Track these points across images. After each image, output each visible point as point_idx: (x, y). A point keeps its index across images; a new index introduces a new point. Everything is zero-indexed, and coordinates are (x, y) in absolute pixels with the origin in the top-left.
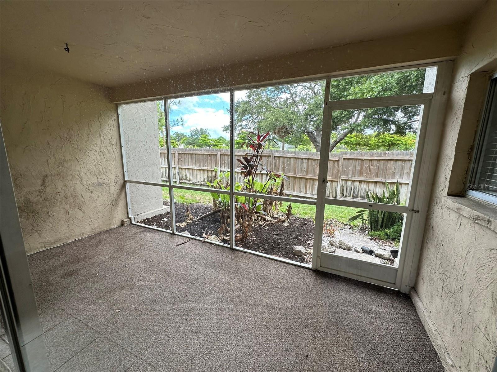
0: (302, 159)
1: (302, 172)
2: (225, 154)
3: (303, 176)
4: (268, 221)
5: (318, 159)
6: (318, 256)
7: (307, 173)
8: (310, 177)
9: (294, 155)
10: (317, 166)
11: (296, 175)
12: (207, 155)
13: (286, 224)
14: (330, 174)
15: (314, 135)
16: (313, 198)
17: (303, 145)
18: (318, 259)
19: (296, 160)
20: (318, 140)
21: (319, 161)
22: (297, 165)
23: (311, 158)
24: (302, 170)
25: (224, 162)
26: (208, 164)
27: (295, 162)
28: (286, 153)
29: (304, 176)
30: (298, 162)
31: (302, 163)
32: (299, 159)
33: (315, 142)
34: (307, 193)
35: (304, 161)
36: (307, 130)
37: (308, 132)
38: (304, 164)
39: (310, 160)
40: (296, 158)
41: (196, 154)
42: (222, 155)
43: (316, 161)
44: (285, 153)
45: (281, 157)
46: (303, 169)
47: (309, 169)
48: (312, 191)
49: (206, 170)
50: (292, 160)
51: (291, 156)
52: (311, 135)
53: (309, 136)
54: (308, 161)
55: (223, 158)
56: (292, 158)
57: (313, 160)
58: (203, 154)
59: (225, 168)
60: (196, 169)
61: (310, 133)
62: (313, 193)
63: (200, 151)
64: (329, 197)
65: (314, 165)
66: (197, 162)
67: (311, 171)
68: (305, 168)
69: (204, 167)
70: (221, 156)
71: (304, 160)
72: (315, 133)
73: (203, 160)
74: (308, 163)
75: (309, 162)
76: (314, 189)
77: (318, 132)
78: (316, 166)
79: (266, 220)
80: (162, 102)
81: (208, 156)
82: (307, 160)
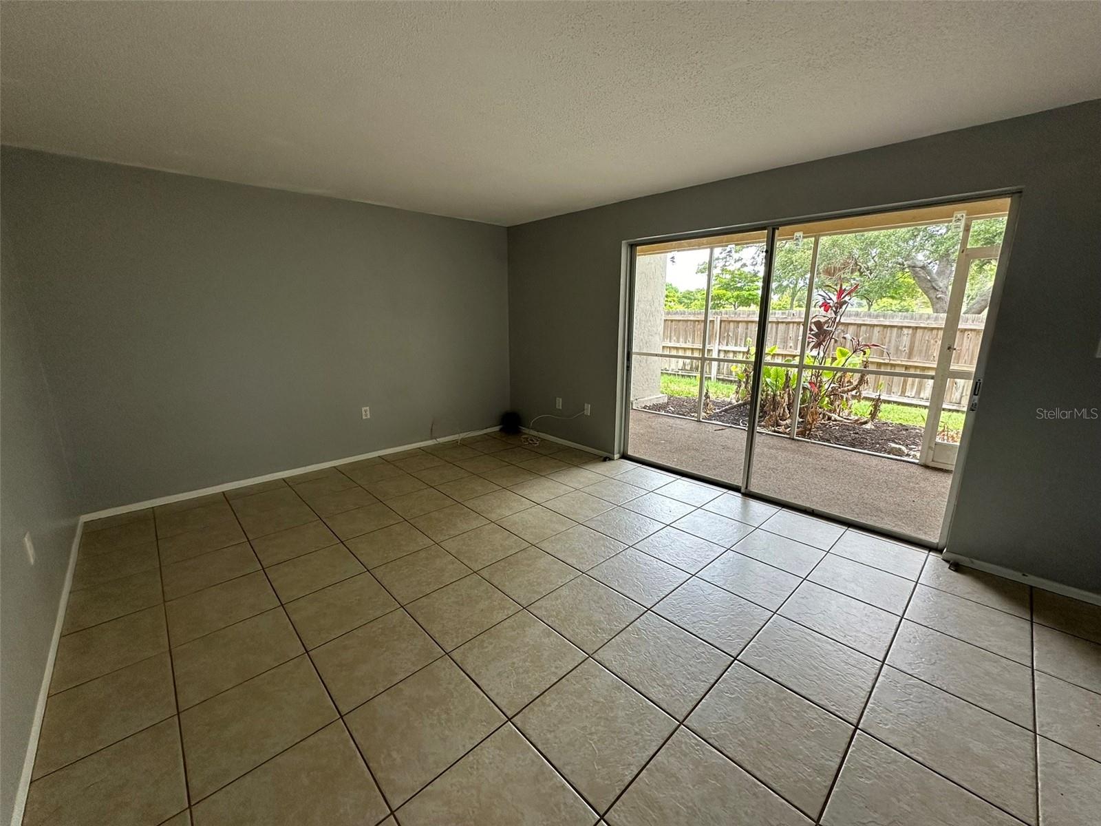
0: (902, 327)
1: (897, 353)
2: (730, 319)
3: (899, 362)
4: (835, 420)
5: (938, 329)
6: (930, 448)
7: (910, 355)
8: (916, 364)
9: (882, 319)
10: (936, 342)
11: (884, 360)
12: (695, 321)
13: (868, 426)
14: (966, 357)
15: (929, 273)
16: (920, 405)
17: (893, 298)
18: (930, 450)
19: (885, 329)
20: (941, 285)
21: (941, 333)
22: (887, 340)
23: (922, 325)
24: (897, 349)
25: (728, 334)
26: (694, 338)
27: (883, 335)
28: (863, 317)
29: (901, 361)
30: (891, 333)
31: (899, 336)
32: (893, 329)
33: (931, 291)
34: (906, 395)
35: (905, 331)
36: (909, 263)
37: (913, 267)
38: (905, 338)
39: (918, 330)
40: (885, 326)
41: (672, 321)
42: (725, 321)
43: (935, 332)
44: (861, 316)
45: (851, 324)
46: (900, 348)
47: (915, 349)
48: (918, 392)
49: (689, 349)
50: (876, 329)
51: (875, 322)
52: (922, 273)
53: (915, 275)
54: (915, 331)
55: (725, 328)
56: (877, 325)
57: (926, 331)
58: (687, 321)
59: (727, 345)
60: (670, 347)
61: (918, 269)
62: (922, 396)
63: (681, 314)
64: (960, 403)
65: (928, 341)
66: (673, 334)
67: (921, 351)
68: (905, 347)
69: (686, 343)
70: (722, 323)
71: (904, 329)
72: (935, 268)
73: (686, 331)
74: (914, 335)
75: (918, 335)
76: (923, 387)
77: (944, 263)
78: (932, 341)
79: (833, 419)
80: (708, 250)
81: (697, 323)
82: (913, 329)
